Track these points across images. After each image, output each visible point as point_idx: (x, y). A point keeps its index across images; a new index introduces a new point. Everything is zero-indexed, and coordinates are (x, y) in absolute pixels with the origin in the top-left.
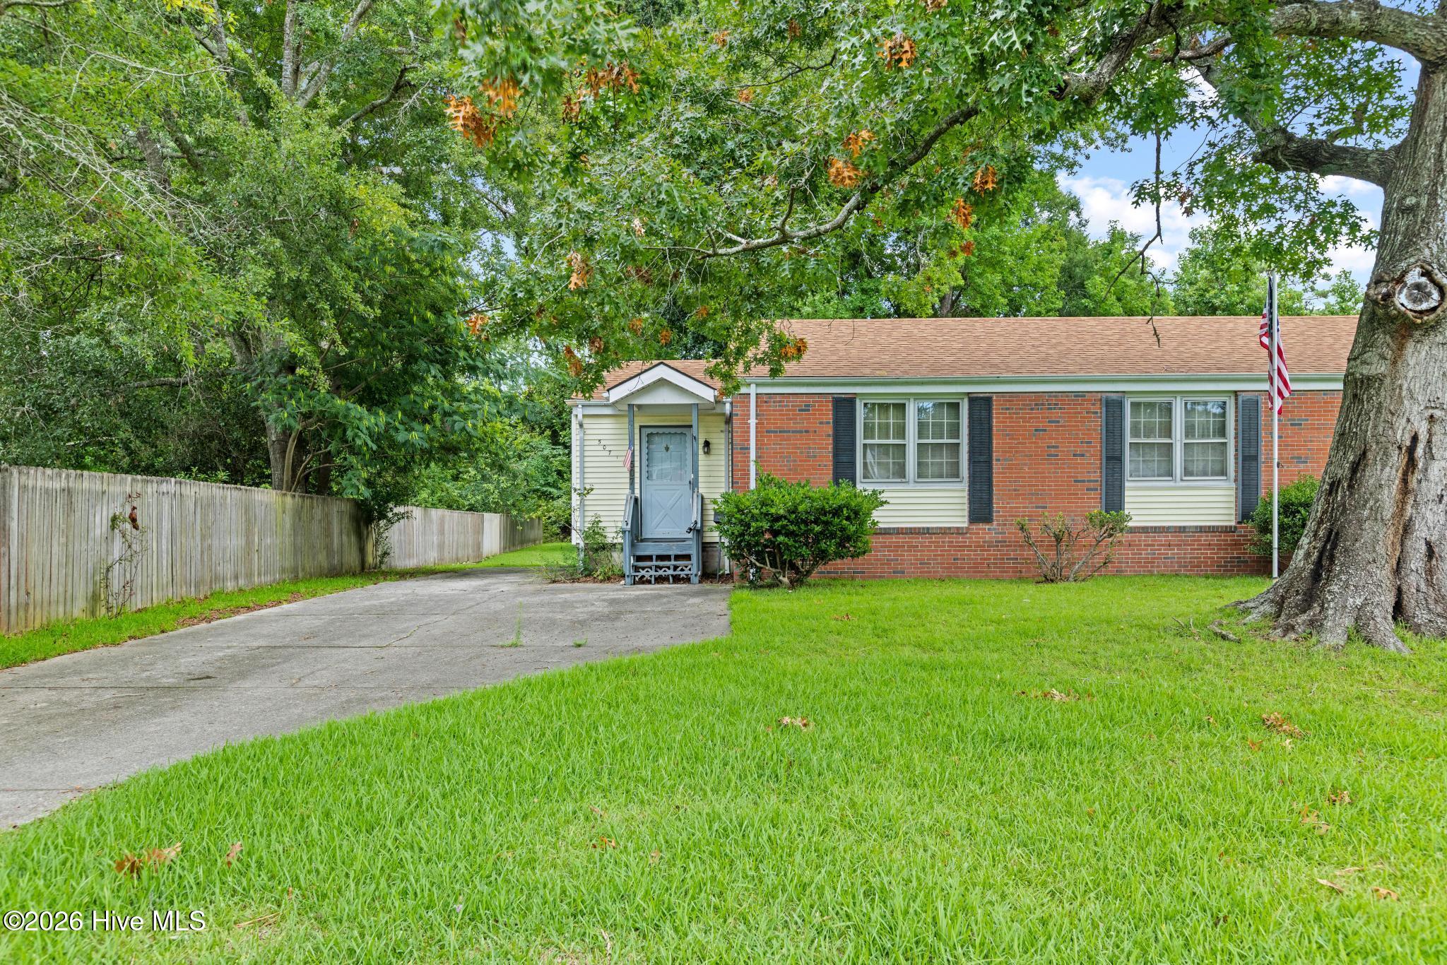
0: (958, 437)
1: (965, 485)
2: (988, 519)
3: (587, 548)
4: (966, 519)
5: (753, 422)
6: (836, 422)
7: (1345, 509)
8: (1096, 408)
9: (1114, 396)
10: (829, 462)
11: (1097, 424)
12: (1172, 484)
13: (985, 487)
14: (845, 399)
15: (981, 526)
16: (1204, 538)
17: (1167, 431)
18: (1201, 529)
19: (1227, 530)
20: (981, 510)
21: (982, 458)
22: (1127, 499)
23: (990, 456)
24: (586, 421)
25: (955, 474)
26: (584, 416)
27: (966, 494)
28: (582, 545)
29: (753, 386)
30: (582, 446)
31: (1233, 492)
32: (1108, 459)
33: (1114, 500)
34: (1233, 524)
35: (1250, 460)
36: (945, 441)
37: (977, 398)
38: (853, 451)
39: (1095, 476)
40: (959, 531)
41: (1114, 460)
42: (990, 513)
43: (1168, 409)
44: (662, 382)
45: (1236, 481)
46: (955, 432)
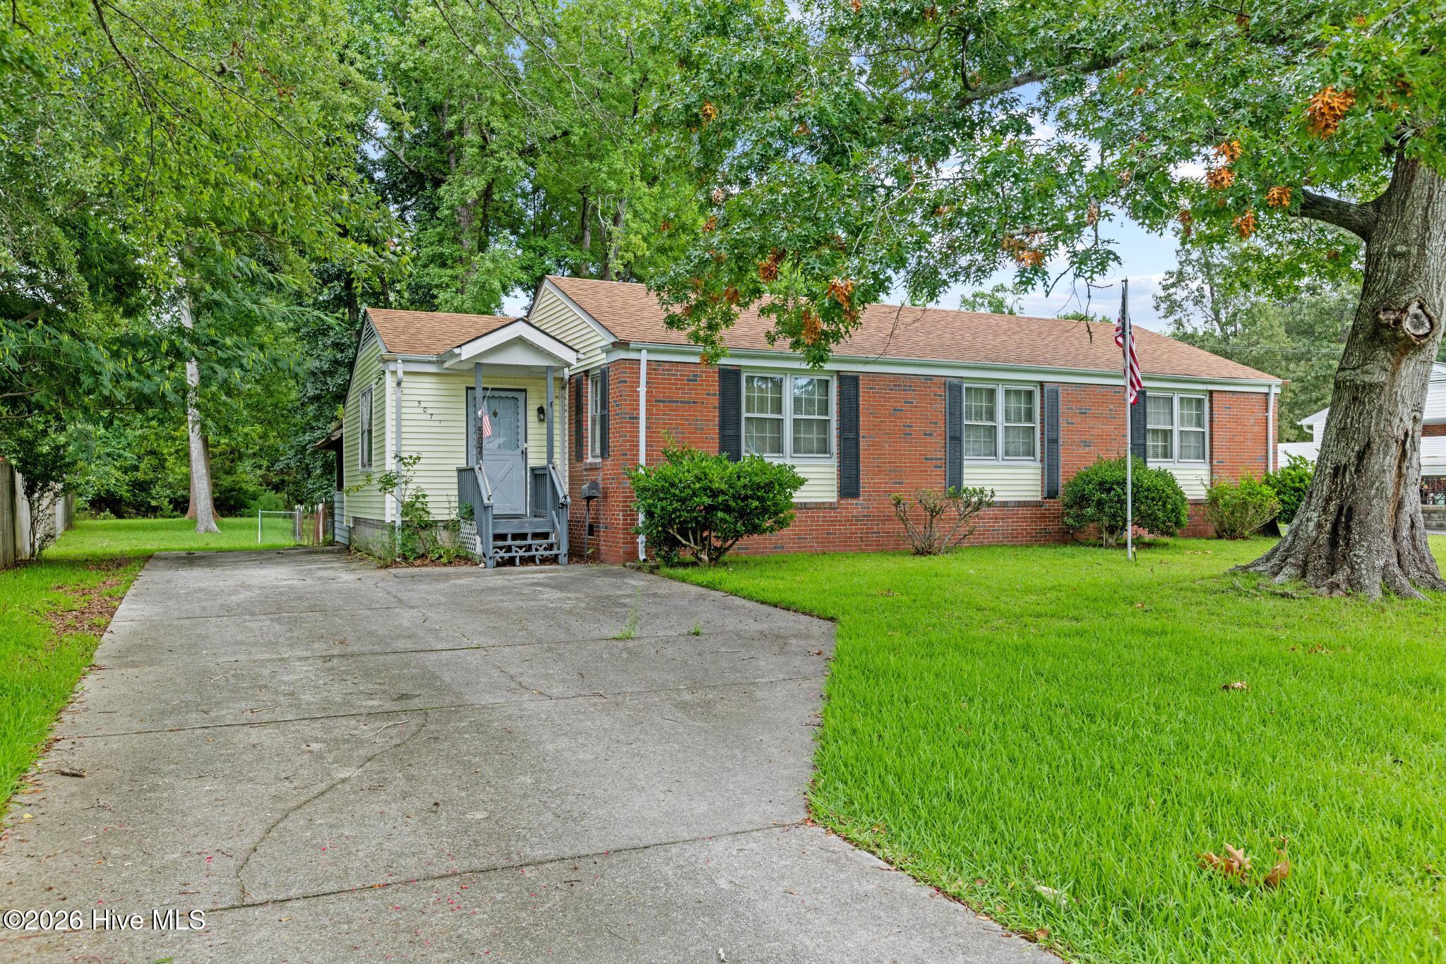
0: (827, 414)
1: (834, 461)
2: (856, 495)
3: (406, 526)
4: (835, 494)
5: (642, 390)
6: (723, 394)
7: (1354, 490)
8: (940, 391)
9: (955, 381)
10: (715, 435)
11: (941, 406)
12: (995, 463)
13: (853, 463)
14: (730, 371)
15: (850, 501)
16: (1021, 511)
17: (991, 415)
18: (1020, 504)
19: (1037, 505)
20: (849, 486)
21: (852, 435)
22: (965, 477)
23: (858, 434)
24: (406, 378)
25: (824, 449)
26: (405, 373)
27: (835, 470)
28: (399, 523)
29: (644, 352)
30: (399, 407)
31: (1039, 471)
32: (952, 438)
33: (955, 476)
34: (1039, 499)
35: (1052, 443)
36: (816, 417)
37: (847, 377)
38: (738, 424)
39: (940, 455)
40: (831, 506)
41: (955, 440)
42: (858, 489)
43: (992, 393)
44: (520, 341)
45: (1042, 461)
46: (824, 409)
